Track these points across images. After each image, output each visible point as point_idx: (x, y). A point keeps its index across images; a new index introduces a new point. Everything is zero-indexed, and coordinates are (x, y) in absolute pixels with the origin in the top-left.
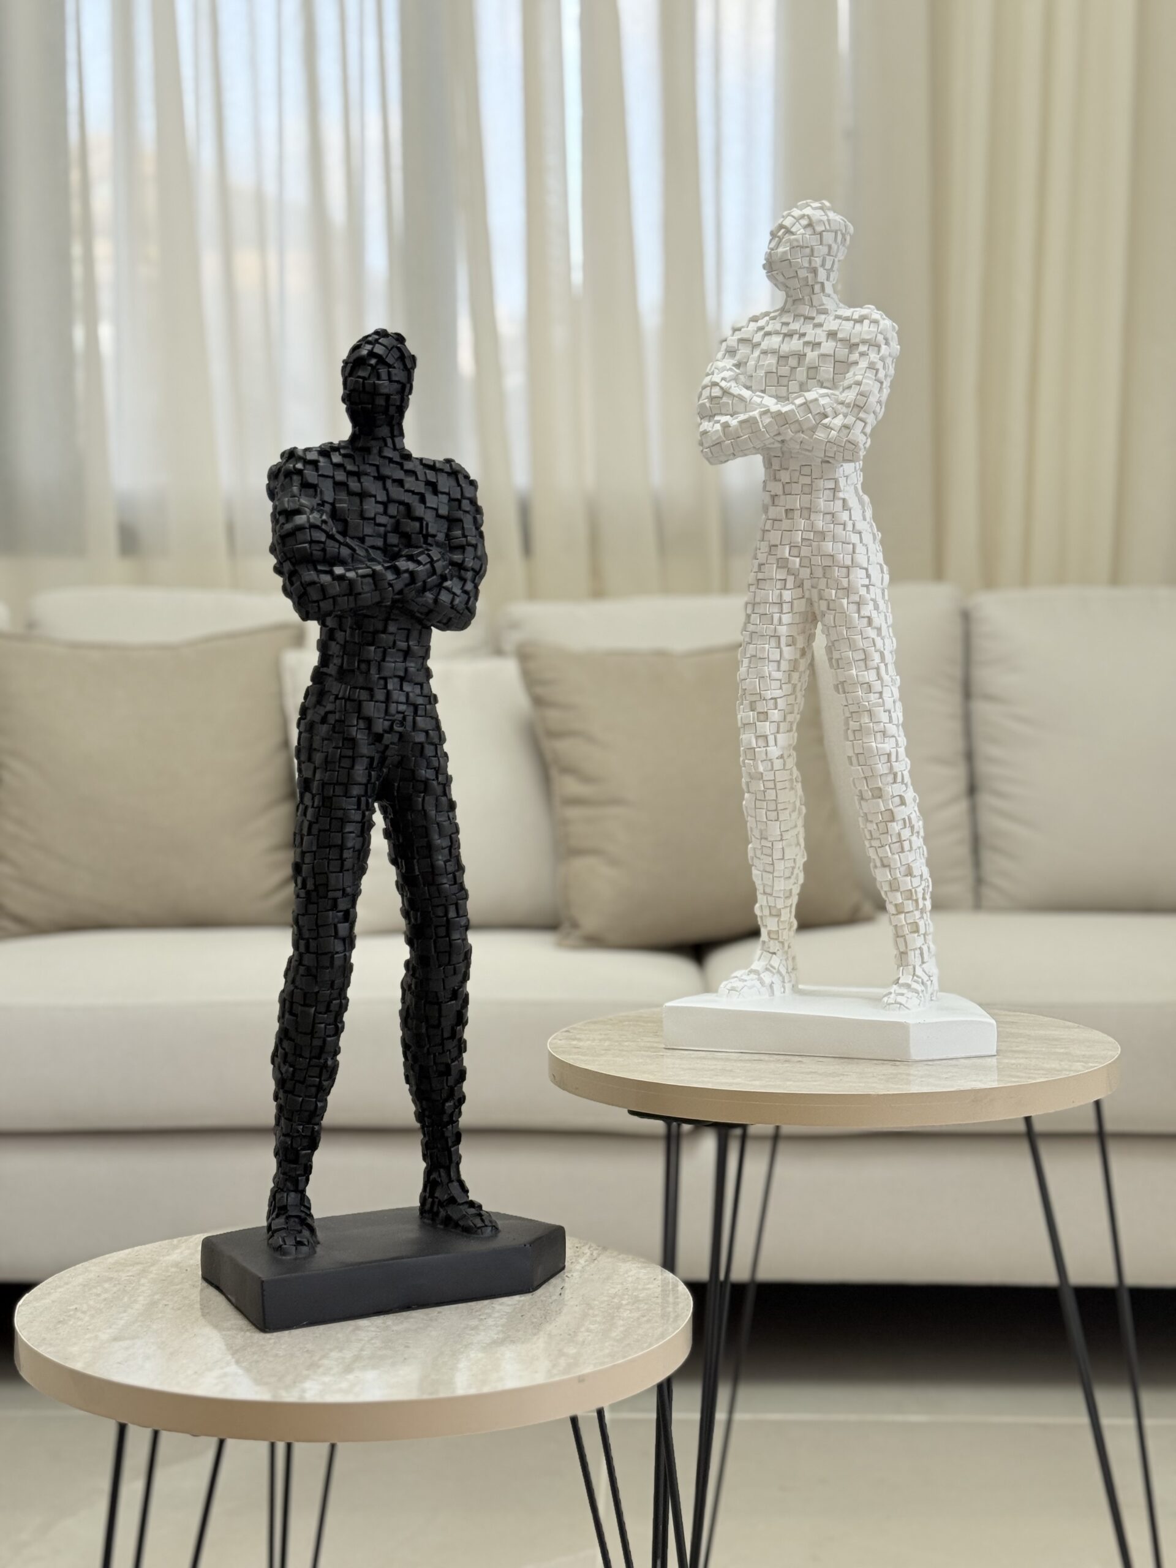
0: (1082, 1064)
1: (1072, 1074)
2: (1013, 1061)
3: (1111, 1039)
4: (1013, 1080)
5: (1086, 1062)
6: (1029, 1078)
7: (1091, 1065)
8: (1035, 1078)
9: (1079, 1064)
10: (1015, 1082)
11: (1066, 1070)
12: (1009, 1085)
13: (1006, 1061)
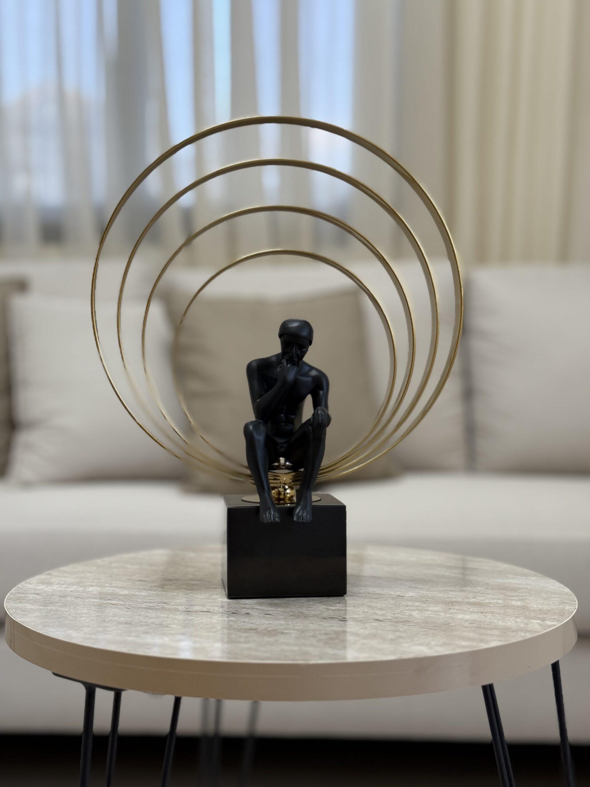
0: (539, 621)
1: (528, 636)
2: (467, 617)
3: (567, 590)
4: (464, 643)
5: (543, 620)
6: (482, 641)
7: (548, 623)
8: (487, 642)
9: (534, 621)
10: (464, 647)
11: (522, 630)
12: (458, 651)
13: (460, 616)
